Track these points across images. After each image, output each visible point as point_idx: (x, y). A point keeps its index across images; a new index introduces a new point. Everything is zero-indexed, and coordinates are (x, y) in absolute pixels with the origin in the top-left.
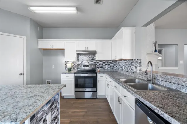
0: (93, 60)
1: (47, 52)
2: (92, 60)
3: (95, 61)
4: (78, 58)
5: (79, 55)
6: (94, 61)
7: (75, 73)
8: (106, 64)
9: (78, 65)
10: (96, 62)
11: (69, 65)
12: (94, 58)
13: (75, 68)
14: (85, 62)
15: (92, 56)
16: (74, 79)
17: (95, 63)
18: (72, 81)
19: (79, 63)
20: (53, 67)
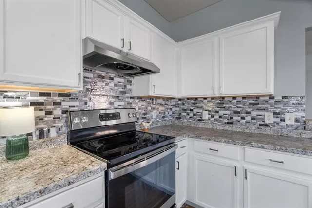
0: (125, 93)
2: (120, 95)
3: (131, 98)
6: (128, 97)
8: (154, 109)
10: (131, 100)
12: (128, 87)
15: (122, 80)
17: (131, 103)
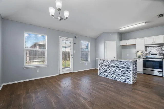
1: (124, 47)
3: (163, 51)
4: (146, 49)
5: (147, 47)
7: (144, 59)
9: (147, 54)
11: (139, 54)
12: (162, 48)
13: (144, 56)
14: (152, 51)
15: (160, 47)
16: (143, 62)
18: (141, 63)
19: (147, 52)
20: (128, 55)
